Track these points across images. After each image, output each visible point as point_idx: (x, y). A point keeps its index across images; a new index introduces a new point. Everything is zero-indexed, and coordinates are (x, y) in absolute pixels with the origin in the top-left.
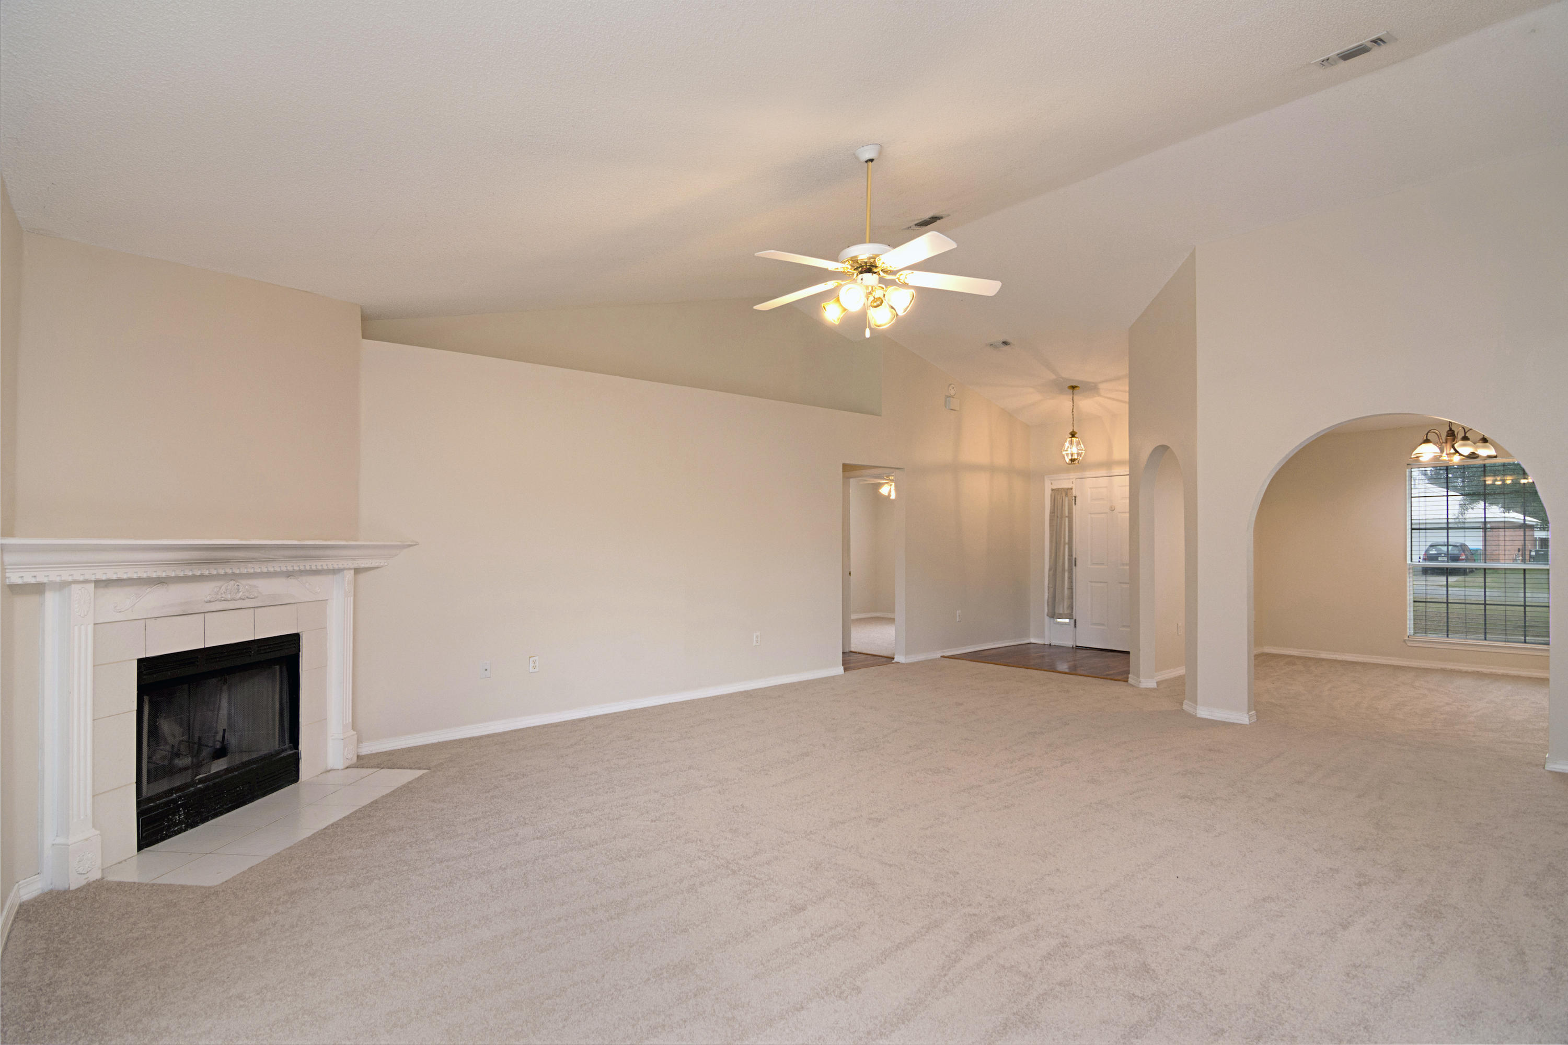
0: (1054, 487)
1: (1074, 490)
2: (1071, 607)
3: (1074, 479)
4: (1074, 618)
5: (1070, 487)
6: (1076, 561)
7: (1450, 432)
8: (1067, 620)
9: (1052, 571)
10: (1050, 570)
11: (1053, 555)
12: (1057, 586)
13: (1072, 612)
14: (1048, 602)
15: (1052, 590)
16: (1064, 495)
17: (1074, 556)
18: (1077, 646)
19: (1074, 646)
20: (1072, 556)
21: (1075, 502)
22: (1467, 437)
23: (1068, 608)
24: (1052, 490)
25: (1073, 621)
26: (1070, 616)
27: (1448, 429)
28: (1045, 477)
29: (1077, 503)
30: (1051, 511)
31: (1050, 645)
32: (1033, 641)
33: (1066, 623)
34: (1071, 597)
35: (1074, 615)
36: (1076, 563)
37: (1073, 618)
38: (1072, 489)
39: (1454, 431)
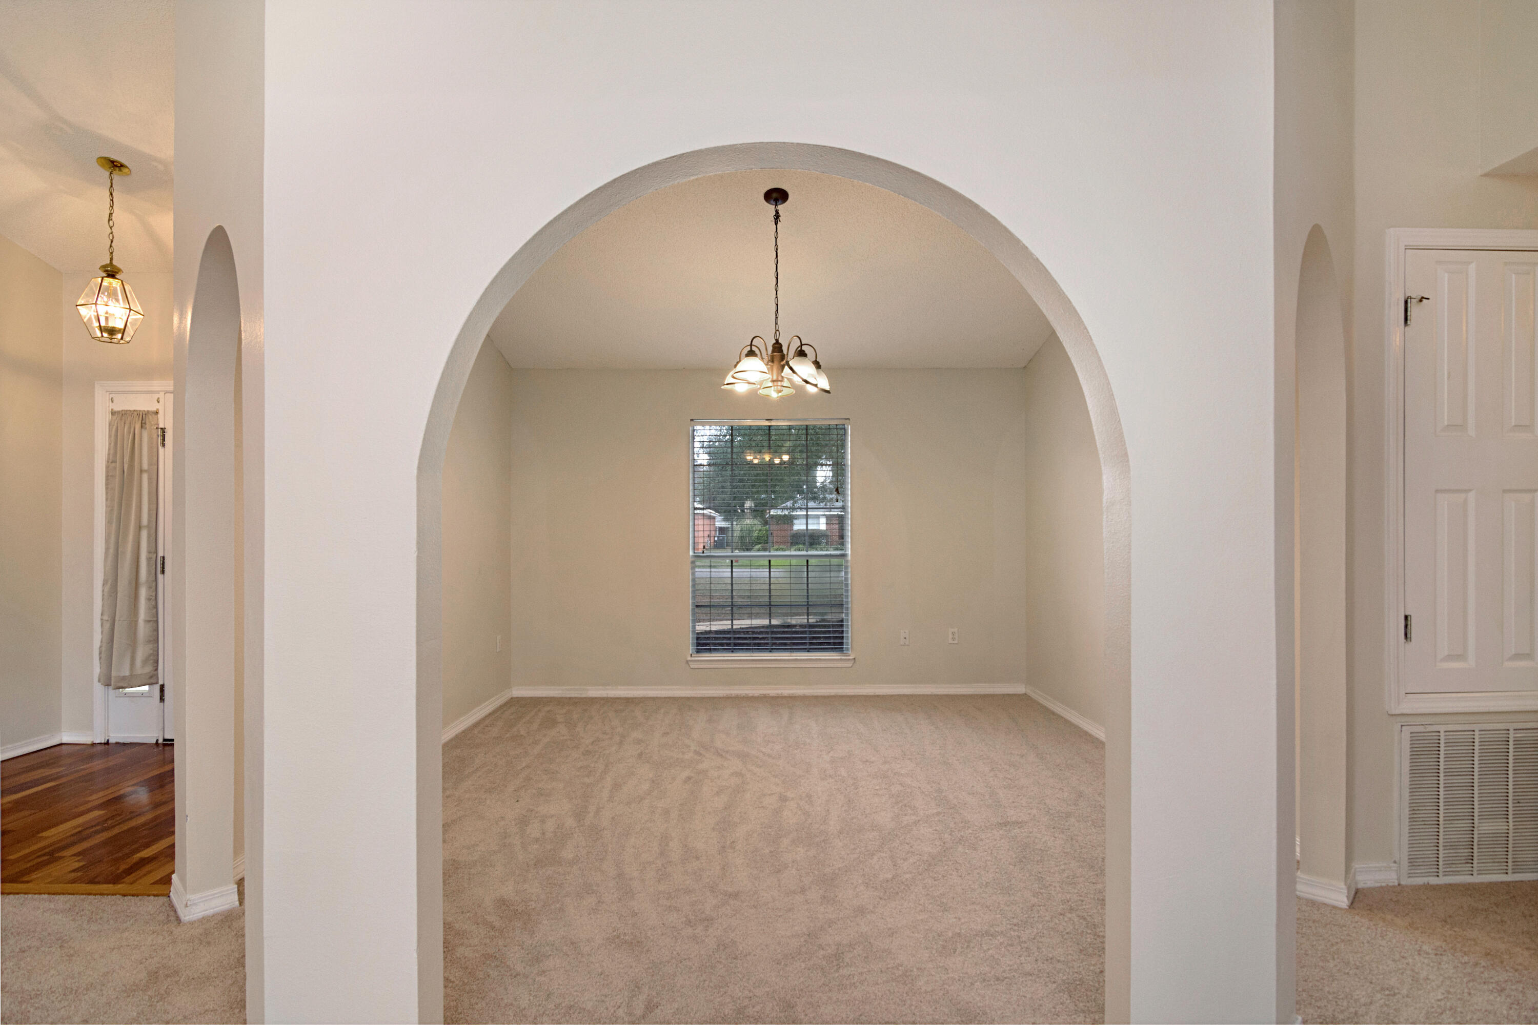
0: (117, 408)
1: (160, 415)
2: (154, 659)
3: (162, 394)
4: (161, 682)
5: (153, 408)
6: (163, 563)
7: (776, 345)
8: (146, 688)
9: (109, 584)
10: (105, 583)
11: (111, 551)
12: (117, 618)
13: (156, 670)
14: (100, 653)
15: (107, 626)
16: (138, 426)
17: (160, 554)
18: (165, 740)
19: (161, 741)
20: (156, 552)
21: (164, 440)
22: (804, 351)
23: (145, 662)
24: (113, 413)
25: (157, 688)
26: (151, 679)
27: (775, 342)
28: (97, 386)
29: (166, 442)
30: (109, 458)
31: (107, 743)
32: (66, 739)
33: (142, 694)
34: (154, 639)
35: (160, 676)
36: (163, 568)
37: (157, 683)
38: (157, 413)
39: (781, 346)
